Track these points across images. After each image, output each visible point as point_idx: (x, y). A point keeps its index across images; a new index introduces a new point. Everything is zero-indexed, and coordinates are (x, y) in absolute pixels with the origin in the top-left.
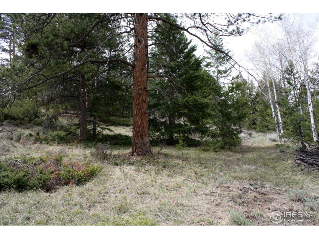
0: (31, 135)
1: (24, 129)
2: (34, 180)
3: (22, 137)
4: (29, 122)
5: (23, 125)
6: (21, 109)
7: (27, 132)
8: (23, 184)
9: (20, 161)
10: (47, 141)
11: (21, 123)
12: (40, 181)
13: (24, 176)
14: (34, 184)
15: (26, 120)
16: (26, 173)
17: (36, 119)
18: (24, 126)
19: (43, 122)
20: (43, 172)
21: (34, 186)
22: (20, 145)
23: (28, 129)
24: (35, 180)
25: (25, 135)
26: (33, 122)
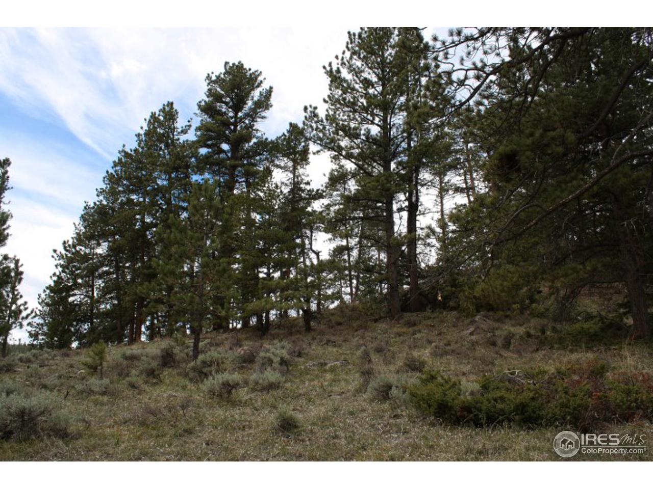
0: (529, 335)
1: (513, 325)
2: (554, 408)
3: (512, 341)
4: (522, 313)
5: (511, 319)
7: (521, 330)
8: (532, 414)
9: (520, 375)
10: (561, 343)
11: (507, 317)
12: (567, 410)
13: (533, 399)
14: (554, 414)
15: (514, 310)
16: (535, 394)
17: (534, 305)
18: (513, 322)
19: (547, 310)
20: (570, 392)
21: (556, 419)
22: (512, 355)
23: (521, 325)
24: (556, 407)
25: (518, 337)
26: (528, 312)
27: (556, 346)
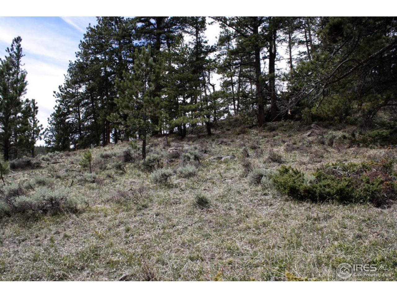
0: (344, 137)
1: (335, 130)
2: (360, 191)
3: (334, 141)
4: (340, 122)
5: (333, 126)
6: (331, 106)
7: (339, 134)
8: (347, 195)
9: (340, 169)
10: (366, 143)
11: (331, 124)
12: (368, 193)
13: (347, 186)
14: (360, 196)
15: (336, 120)
16: (349, 183)
17: (348, 117)
18: (334, 128)
19: (356, 120)
20: (370, 181)
21: (361, 199)
22: (334, 150)
23: (340, 130)
24: (361, 191)
25: (337, 138)
26: (344, 121)
27: (361, 145)
